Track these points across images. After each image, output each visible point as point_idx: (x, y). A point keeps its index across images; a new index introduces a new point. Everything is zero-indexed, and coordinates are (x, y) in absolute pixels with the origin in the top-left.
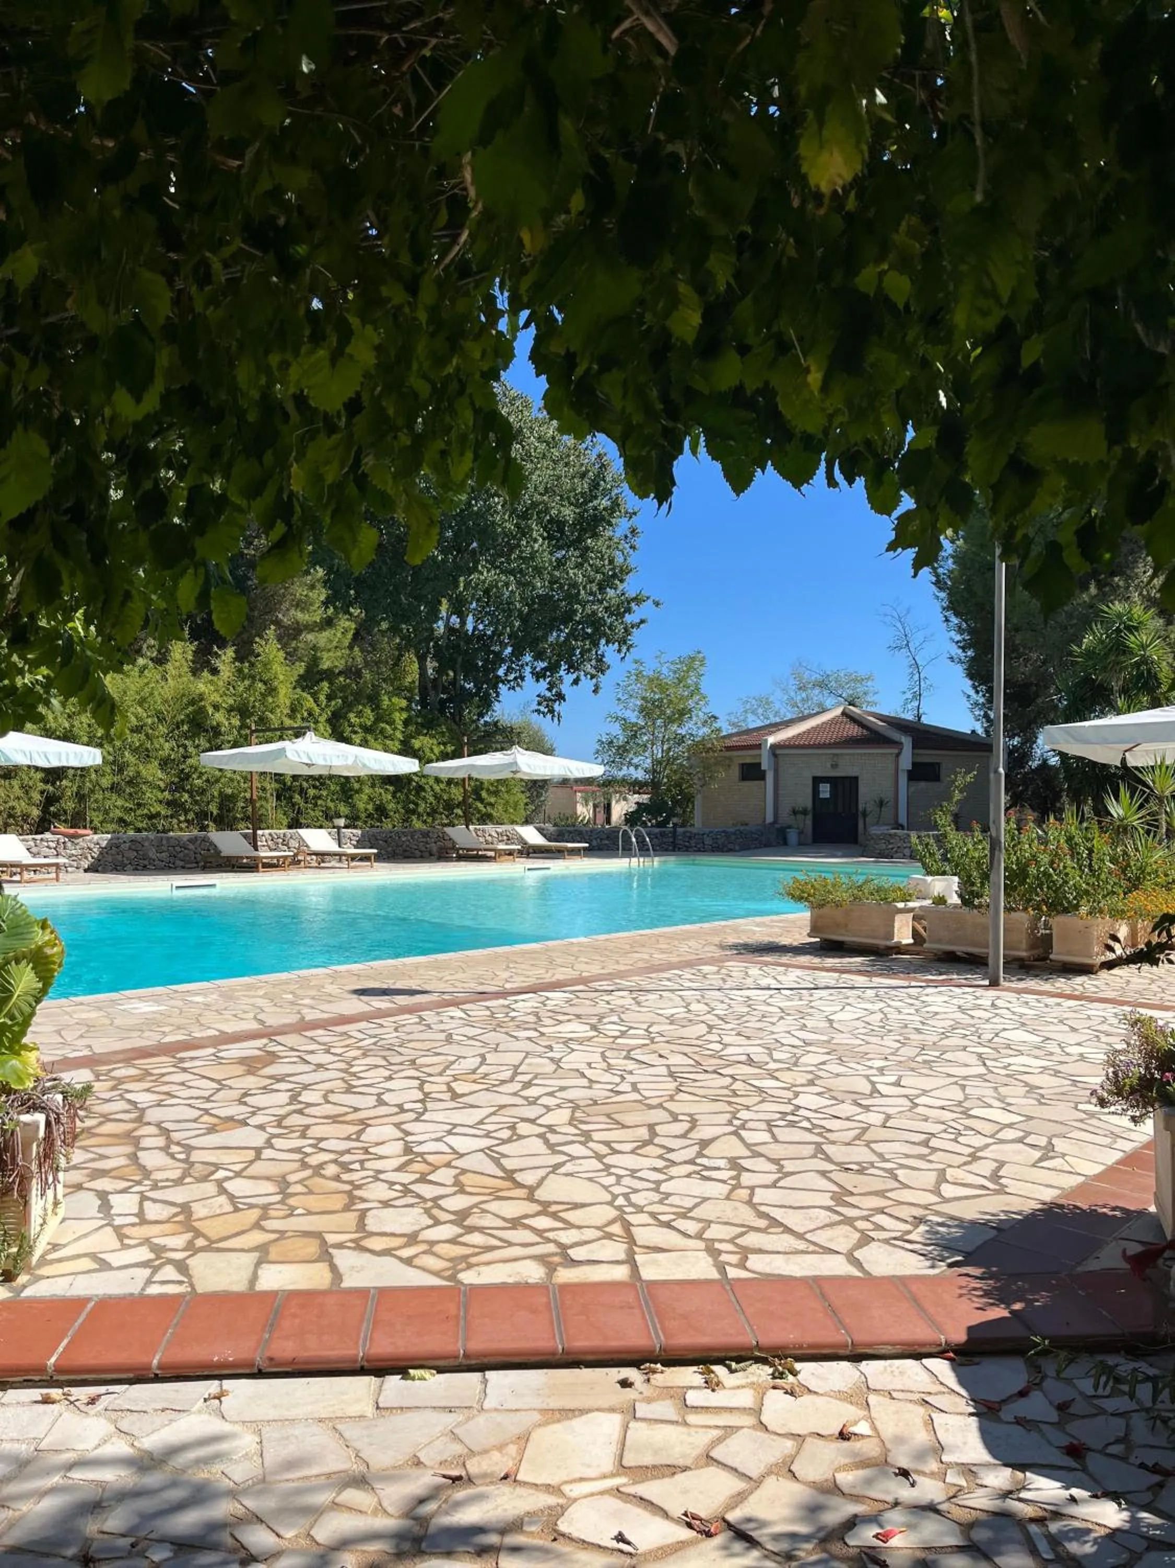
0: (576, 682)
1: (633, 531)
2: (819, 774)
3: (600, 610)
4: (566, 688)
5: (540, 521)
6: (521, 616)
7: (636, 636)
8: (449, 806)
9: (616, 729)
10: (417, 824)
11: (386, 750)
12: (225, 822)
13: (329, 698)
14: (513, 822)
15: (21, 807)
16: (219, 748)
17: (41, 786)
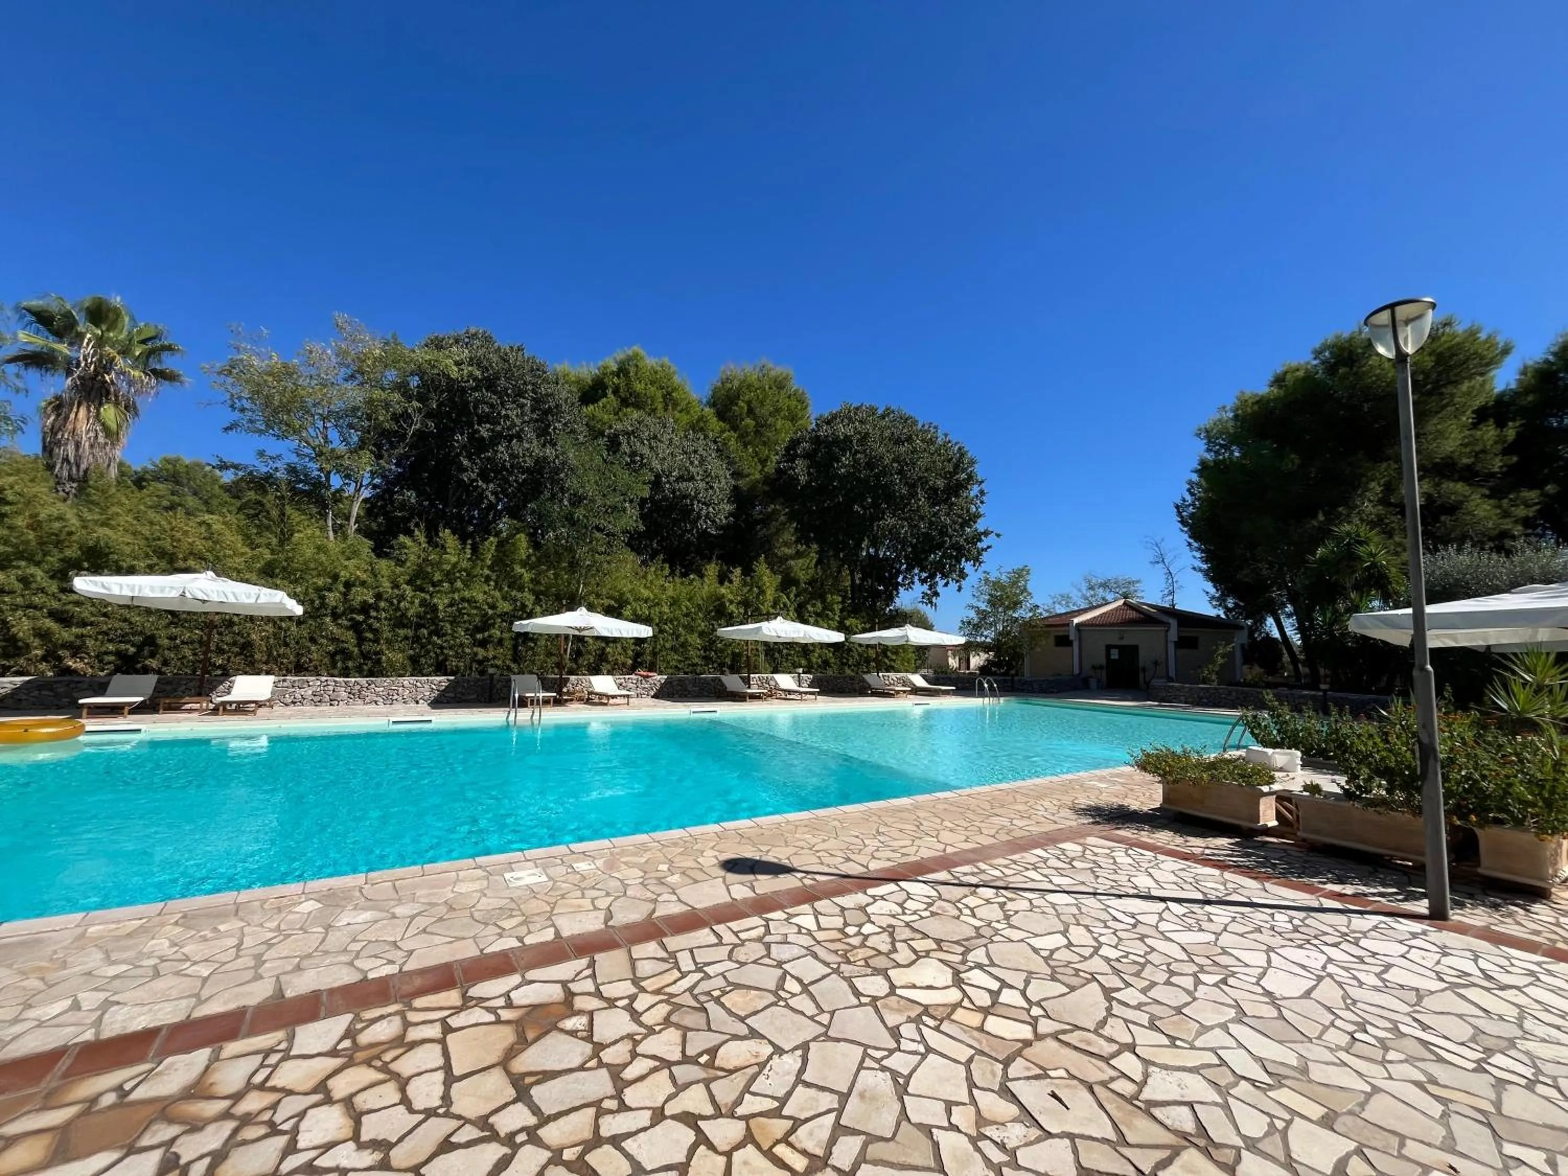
0: (946, 585)
1: (982, 492)
2: (1109, 643)
3: (962, 542)
4: (939, 589)
5: (923, 489)
6: (912, 545)
7: (985, 556)
8: (868, 661)
9: (972, 614)
10: (848, 672)
11: (829, 628)
12: (734, 669)
13: (796, 596)
14: (907, 671)
15: (621, 659)
16: (732, 625)
17: (633, 647)
